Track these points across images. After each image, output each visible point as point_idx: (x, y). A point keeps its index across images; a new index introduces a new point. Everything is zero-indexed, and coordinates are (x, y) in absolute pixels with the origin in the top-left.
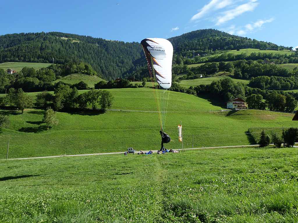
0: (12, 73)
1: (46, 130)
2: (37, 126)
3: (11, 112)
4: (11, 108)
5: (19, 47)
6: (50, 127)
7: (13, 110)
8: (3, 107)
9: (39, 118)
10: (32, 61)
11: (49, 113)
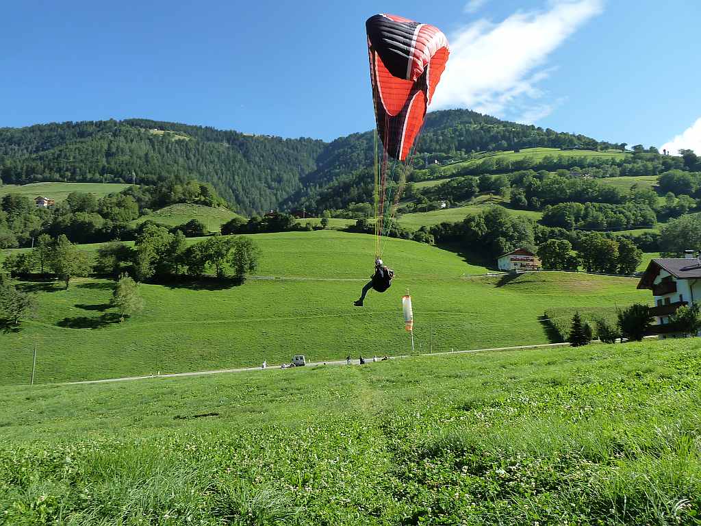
0: (45, 205)
1: (117, 322)
2: (97, 314)
3: (40, 285)
4: (43, 276)
5: (60, 151)
6: (126, 317)
7: (45, 281)
8: (25, 276)
9: (104, 297)
10: (88, 179)
11: (123, 287)
